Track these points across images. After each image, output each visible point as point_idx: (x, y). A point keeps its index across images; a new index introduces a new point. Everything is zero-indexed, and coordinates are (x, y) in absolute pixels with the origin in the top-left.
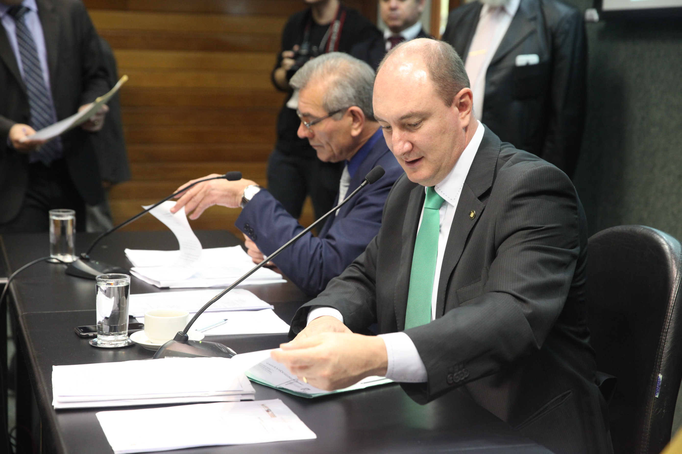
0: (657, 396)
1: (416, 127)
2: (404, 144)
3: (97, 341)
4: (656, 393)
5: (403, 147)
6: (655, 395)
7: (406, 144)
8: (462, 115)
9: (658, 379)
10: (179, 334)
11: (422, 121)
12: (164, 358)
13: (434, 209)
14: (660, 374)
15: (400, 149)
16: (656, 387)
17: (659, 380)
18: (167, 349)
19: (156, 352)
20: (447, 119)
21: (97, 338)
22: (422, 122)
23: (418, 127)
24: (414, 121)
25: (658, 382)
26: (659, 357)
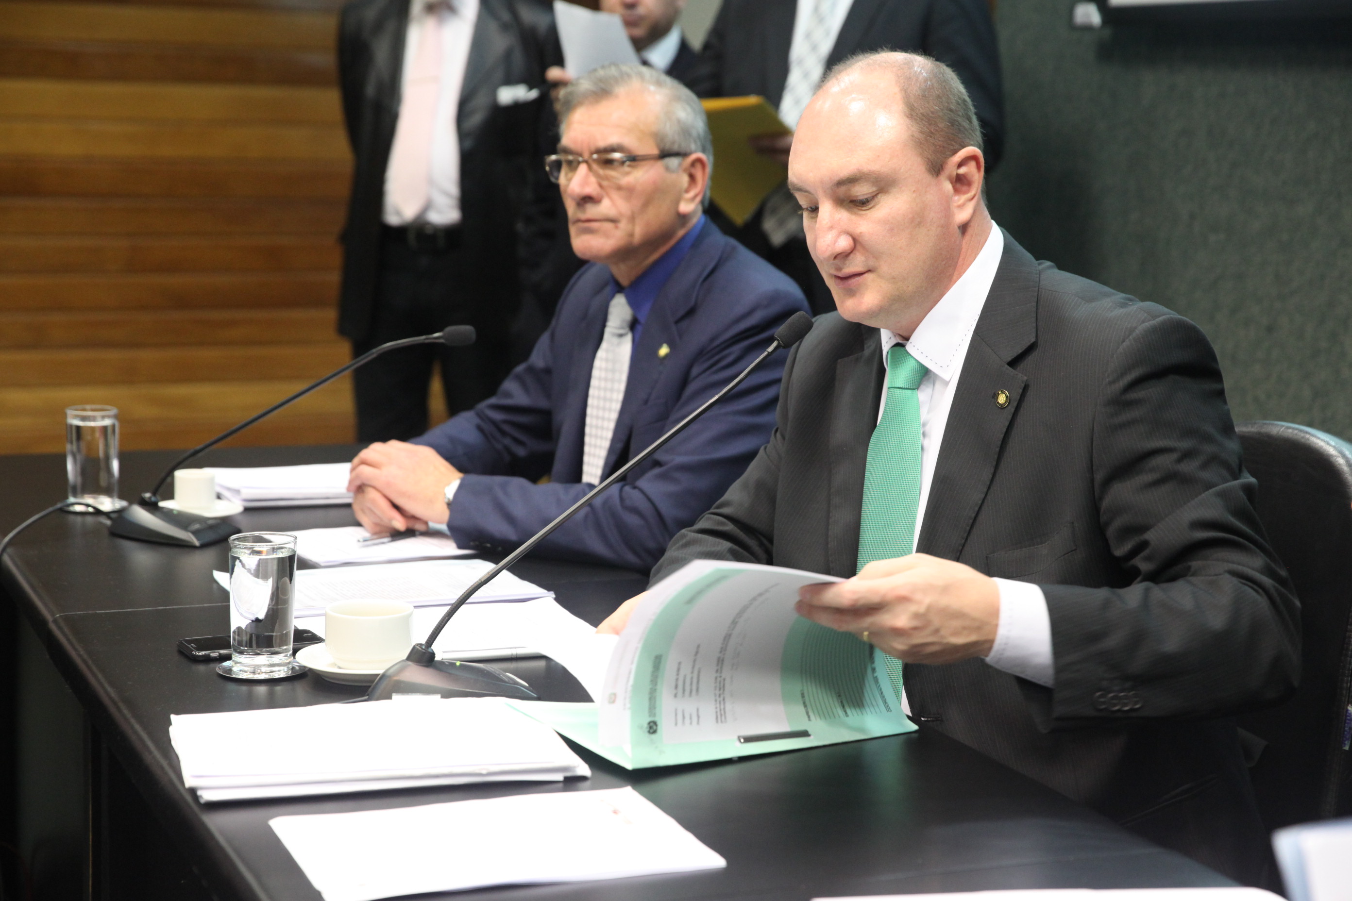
0: (1347, 748)
1: (866, 207)
2: (838, 236)
3: (232, 666)
4: (1345, 741)
5: (836, 242)
6: (1343, 745)
7: (842, 236)
8: (959, 200)
9: (1348, 714)
10: (418, 649)
11: (876, 195)
12: (390, 698)
13: (908, 389)
14: (1350, 705)
15: (828, 245)
16: (1345, 731)
17: (1348, 716)
18: (396, 678)
19: (369, 687)
20: (927, 198)
21: (231, 661)
22: (879, 196)
23: (870, 206)
24: (861, 190)
25: (1347, 721)
26: (1347, 672)
